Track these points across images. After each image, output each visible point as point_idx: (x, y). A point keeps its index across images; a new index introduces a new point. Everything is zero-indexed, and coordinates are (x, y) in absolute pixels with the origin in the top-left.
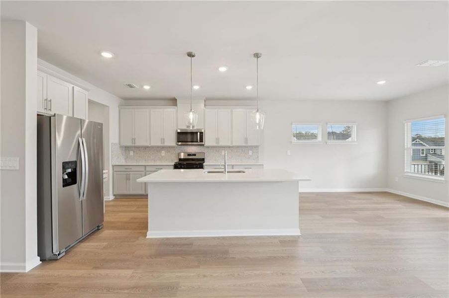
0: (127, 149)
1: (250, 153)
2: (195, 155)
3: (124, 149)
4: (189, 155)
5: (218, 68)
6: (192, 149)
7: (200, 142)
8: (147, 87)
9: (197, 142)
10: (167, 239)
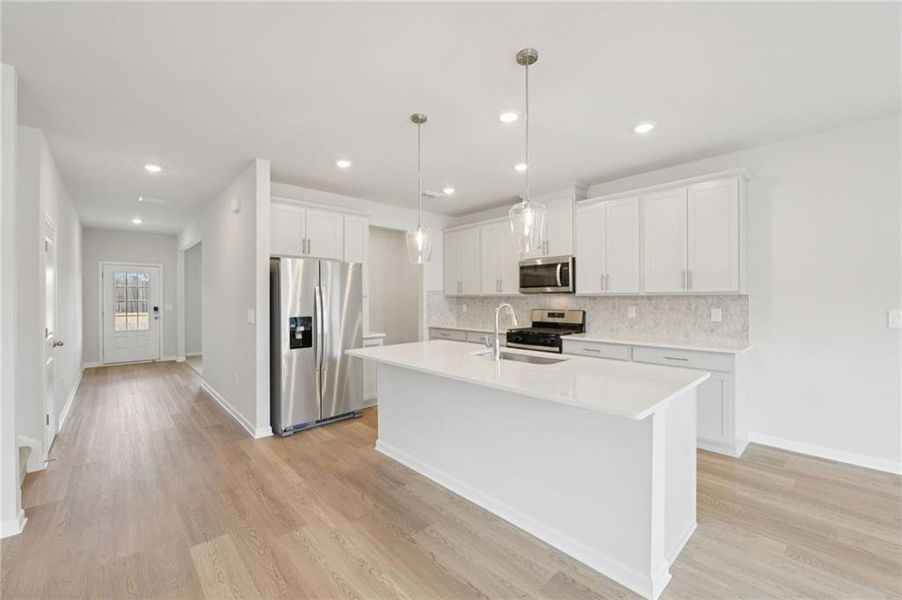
0: (459, 300)
1: (717, 315)
2: (562, 315)
3: (455, 301)
4: (551, 315)
5: (498, 118)
6: (559, 302)
7: (563, 285)
8: (449, 191)
9: (557, 286)
10: (391, 462)
